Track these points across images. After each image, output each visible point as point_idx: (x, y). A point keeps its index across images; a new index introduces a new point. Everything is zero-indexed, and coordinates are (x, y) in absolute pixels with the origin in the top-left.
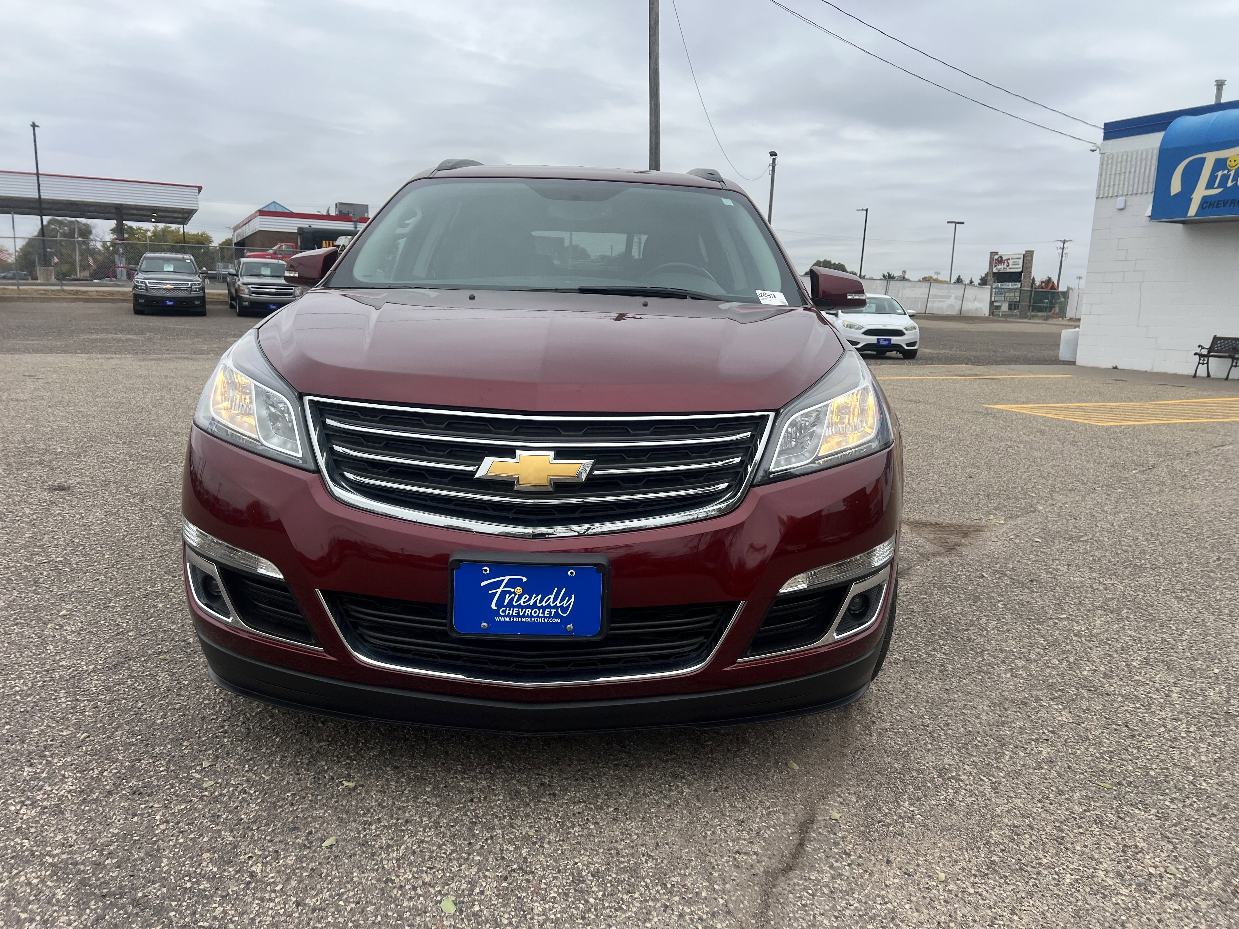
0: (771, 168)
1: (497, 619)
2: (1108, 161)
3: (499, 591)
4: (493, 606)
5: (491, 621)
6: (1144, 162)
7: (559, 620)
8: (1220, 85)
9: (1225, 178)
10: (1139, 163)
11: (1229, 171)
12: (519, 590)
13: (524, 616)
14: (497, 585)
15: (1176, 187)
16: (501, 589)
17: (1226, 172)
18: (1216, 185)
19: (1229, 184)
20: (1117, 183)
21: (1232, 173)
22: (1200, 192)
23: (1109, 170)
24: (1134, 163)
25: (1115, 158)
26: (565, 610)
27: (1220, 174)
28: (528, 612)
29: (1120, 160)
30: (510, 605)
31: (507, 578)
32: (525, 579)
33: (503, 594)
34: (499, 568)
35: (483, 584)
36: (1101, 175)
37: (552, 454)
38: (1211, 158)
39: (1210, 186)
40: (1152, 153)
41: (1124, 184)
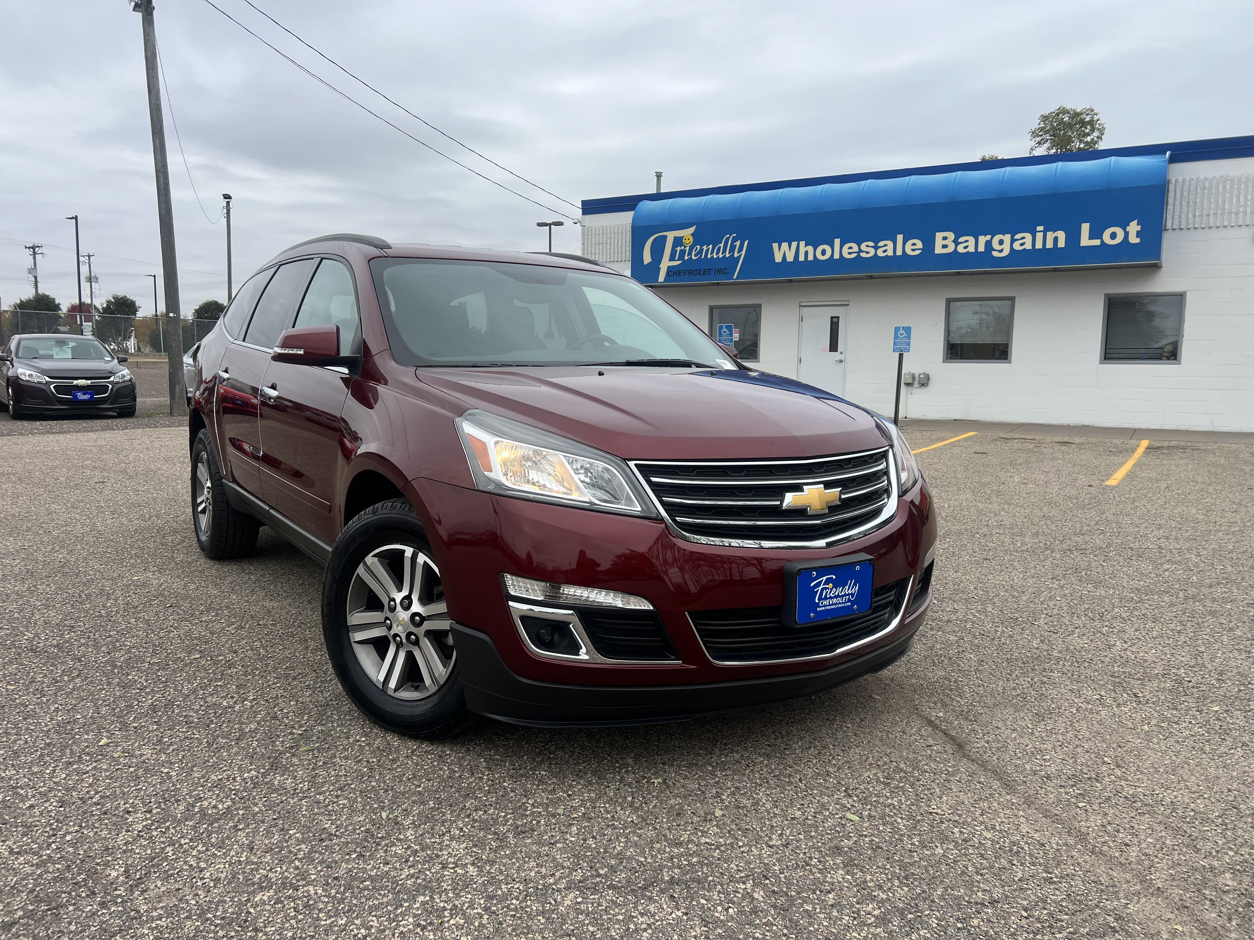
0: (225, 211)
1: (818, 609)
2: (588, 232)
3: (820, 588)
4: (817, 601)
5: (815, 612)
6: (616, 235)
7: (849, 604)
8: (659, 176)
9: (683, 252)
10: (613, 236)
11: (685, 247)
12: (831, 585)
13: (832, 604)
14: (818, 585)
15: (647, 258)
16: (821, 587)
17: (683, 248)
18: (677, 258)
19: (686, 258)
20: (597, 252)
21: (688, 248)
22: (665, 264)
23: (590, 240)
24: (609, 236)
25: (593, 231)
26: (852, 595)
27: (679, 249)
28: (835, 601)
29: (597, 232)
30: (826, 598)
31: (825, 578)
32: (834, 577)
33: (823, 589)
34: (822, 571)
35: (812, 585)
36: (583, 244)
37: (822, 486)
38: (671, 236)
39: (672, 259)
40: (626, 228)
41: (603, 253)
